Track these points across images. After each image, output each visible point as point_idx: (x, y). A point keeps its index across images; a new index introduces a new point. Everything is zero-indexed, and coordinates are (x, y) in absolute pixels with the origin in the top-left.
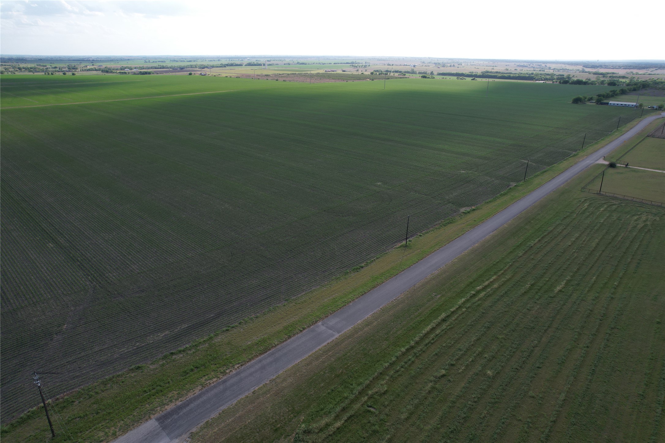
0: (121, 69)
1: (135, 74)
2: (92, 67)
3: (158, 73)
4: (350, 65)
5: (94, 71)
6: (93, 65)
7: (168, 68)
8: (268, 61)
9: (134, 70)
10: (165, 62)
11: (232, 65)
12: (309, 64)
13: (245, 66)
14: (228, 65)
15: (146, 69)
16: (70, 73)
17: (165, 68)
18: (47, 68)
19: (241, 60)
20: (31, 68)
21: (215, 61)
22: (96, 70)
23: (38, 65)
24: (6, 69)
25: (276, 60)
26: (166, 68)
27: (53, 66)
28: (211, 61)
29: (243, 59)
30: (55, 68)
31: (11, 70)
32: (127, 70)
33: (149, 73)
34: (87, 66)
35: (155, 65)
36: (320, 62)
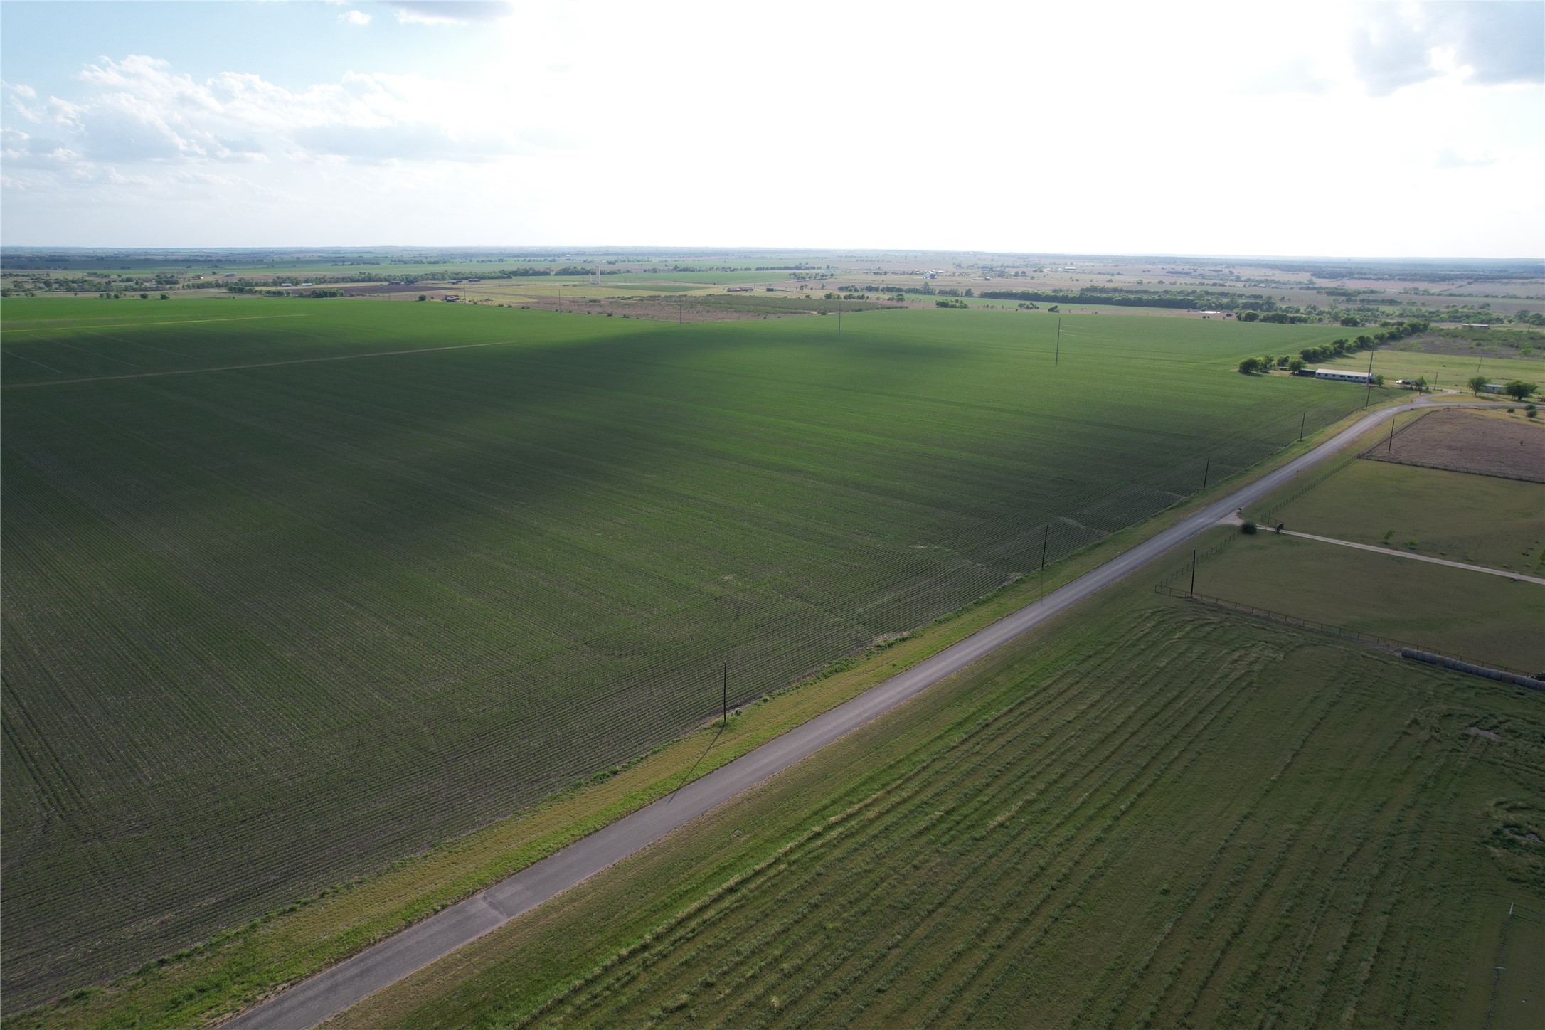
0: (275, 284)
1: (301, 295)
2: (211, 279)
3: (353, 293)
4: (790, 275)
5: (213, 287)
6: (214, 273)
7: (380, 280)
8: (610, 263)
9: (303, 286)
10: (378, 264)
11: (525, 273)
12: (699, 271)
13: (556, 274)
14: (515, 274)
15: (330, 282)
16: (158, 294)
17: (373, 281)
18: (109, 282)
19: (550, 259)
20: (74, 282)
21: (491, 261)
22: (218, 286)
23: (90, 274)
24: (17, 284)
25: (629, 261)
26: (377, 281)
27: (124, 277)
28: (483, 261)
29: (556, 258)
30: (129, 280)
31: (27, 286)
32: (286, 287)
33: (333, 295)
34: (199, 277)
35: (353, 271)
36: (726, 266)
